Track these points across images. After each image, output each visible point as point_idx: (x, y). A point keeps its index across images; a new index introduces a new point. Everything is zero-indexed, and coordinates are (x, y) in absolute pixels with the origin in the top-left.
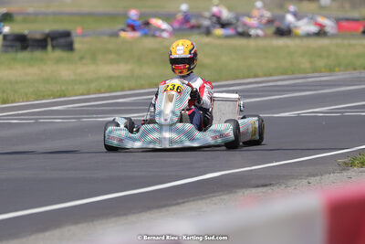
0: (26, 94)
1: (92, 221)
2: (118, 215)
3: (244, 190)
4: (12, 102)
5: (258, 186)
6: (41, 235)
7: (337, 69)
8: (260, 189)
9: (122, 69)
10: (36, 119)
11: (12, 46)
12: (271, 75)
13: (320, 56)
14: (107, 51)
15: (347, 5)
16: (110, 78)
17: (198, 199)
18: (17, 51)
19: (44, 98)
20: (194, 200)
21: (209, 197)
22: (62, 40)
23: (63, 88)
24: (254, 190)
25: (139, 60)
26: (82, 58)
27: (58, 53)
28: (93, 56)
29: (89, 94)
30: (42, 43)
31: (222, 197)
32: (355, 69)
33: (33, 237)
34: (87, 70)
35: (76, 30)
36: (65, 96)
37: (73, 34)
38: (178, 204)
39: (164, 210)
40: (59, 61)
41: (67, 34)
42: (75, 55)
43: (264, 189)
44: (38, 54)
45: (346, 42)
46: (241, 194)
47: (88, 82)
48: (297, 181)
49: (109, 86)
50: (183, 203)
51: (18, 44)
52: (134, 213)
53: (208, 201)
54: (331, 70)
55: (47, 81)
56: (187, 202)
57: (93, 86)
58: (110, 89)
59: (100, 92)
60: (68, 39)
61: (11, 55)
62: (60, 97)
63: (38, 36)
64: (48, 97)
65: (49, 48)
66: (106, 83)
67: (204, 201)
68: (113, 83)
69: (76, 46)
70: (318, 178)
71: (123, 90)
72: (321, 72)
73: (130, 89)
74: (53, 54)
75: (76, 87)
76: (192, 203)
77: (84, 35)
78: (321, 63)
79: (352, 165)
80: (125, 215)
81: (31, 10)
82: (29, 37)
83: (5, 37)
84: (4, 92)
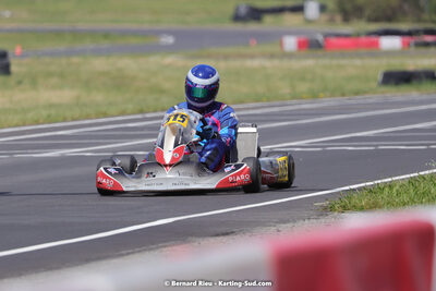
1: (20, 275)
2: (51, 269)
3: (200, 239)
5: (218, 235)
7: (322, 95)
8: (221, 238)
9: (66, 95)
12: (242, 102)
13: (303, 79)
14: (50, 75)
15: (339, 18)
16: (51, 106)
17: (145, 250)
21: (157, 248)
24: (212, 240)
25: (87, 85)
26: (20, 83)
28: (33, 81)
29: (24, 125)
32: (343, 95)
35: (15, 50)
37: (10, 54)
38: (122, 255)
39: (104, 262)
41: (3, 55)
42: (11, 80)
43: (224, 239)
45: (335, 62)
46: (196, 244)
47: (25, 111)
48: (265, 229)
49: (49, 116)
50: (128, 254)
52: (68, 266)
53: (156, 252)
54: (314, 96)
57: (30, 115)
58: (49, 120)
59: (37, 123)
60: (4, 62)
66: (45, 113)
67: (152, 252)
68: (53, 112)
69: (14, 68)
70: (289, 225)
71: (65, 120)
72: (301, 98)
73: (74, 120)
75: (10, 117)
77: (22, 56)
78: (303, 87)
79: (332, 209)
80: (58, 268)
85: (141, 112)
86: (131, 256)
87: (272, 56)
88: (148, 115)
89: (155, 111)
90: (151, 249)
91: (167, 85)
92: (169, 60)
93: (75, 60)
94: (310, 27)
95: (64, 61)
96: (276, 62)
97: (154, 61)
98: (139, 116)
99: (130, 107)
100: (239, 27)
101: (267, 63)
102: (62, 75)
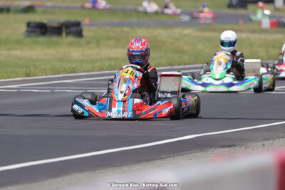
0: (45, 69)
1: (95, 170)
2: (115, 166)
3: (213, 149)
4: (34, 76)
5: (224, 147)
6: (54, 180)
8: (226, 149)
9: (120, 52)
10: (53, 89)
11: (34, 32)
13: (274, 47)
14: (109, 38)
16: (111, 59)
18: (37, 36)
19: (59, 73)
20: (173, 156)
21: (185, 154)
22: (74, 29)
23: (74, 66)
24: (221, 150)
26: (88, 43)
27: (71, 39)
28: (98, 42)
29: (93, 71)
30: (58, 30)
31: (197, 154)
33: (48, 181)
34: (92, 52)
35: (85, 21)
36: (75, 72)
37: (82, 24)
38: (162, 158)
39: (151, 163)
40: (71, 44)
41: (78, 24)
42: (83, 41)
43: (229, 149)
44: (55, 39)
46: (210, 152)
47: (93, 61)
48: (255, 144)
49: (110, 65)
50: (166, 158)
51: (38, 30)
55: (61, 60)
56: (170, 157)
57: (97, 64)
58: (110, 68)
59: (102, 69)
60: (78, 28)
61: (33, 39)
62: (71, 72)
63: (55, 25)
64: (62, 73)
65: (64, 34)
66: (107, 63)
67: (182, 157)
68: (113, 63)
69: (85, 33)
70: (271, 142)
74: (66, 39)
75: (84, 65)
76: (172, 158)
77: (90, 25)
80: (120, 166)
81: (49, 4)
82: (48, 25)
83: (29, 24)
84: (27, 67)
85: (170, 65)
86: (168, 159)
87: (254, 31)
88: (175, 67)
89: (179, 65)
90: (182, 155)
91: (186, 48)
92: (187, 31)
93: (126, 29)
94: (278, 14)
95: (118, 30)
96: (257, 35)
97: (177, 31)
98: (169, 67)
99: (163, 61)
100: (232, 11)
101: (251, 36)
102: (117, 39)
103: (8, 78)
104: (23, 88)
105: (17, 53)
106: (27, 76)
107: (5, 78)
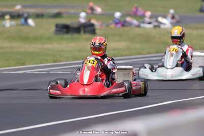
0: (67, 57)
4: (60, 62)
10: (72, 71)
11: (61, 31)
14: (114, 35)
16: (115, 49)
18: (63, 34)
19: (77, 60)
22: (89, 28)
25: (132, 40)
27: (87, 36)
30: (77, 30)
41: (92, 25)
44: (76, 35)
49: (114, 54)
51: (65, 30)
55: (79, 50)
60: (92, 28)
61: (60, 36)
63: (76, 26)
65: (82, 32)
66: (112, 52)
68: (116, 52)
69: (97, 31)
71: (122, 56)
73: (126, 56)
74: (84, 36)
82: (71, 26)
83: (57, 26)
84: (55, 56)
85: (157, 53)
99: (152, 50)
102: (120, 35)
103: (41, 63)
104: (52, 70)
105: (49, 46)
106: (55, 62)
107: (38, 64)
